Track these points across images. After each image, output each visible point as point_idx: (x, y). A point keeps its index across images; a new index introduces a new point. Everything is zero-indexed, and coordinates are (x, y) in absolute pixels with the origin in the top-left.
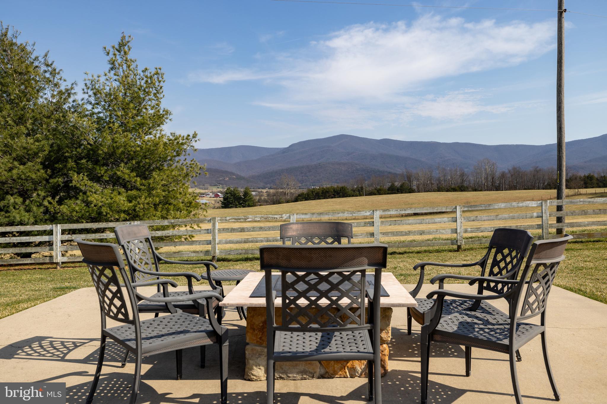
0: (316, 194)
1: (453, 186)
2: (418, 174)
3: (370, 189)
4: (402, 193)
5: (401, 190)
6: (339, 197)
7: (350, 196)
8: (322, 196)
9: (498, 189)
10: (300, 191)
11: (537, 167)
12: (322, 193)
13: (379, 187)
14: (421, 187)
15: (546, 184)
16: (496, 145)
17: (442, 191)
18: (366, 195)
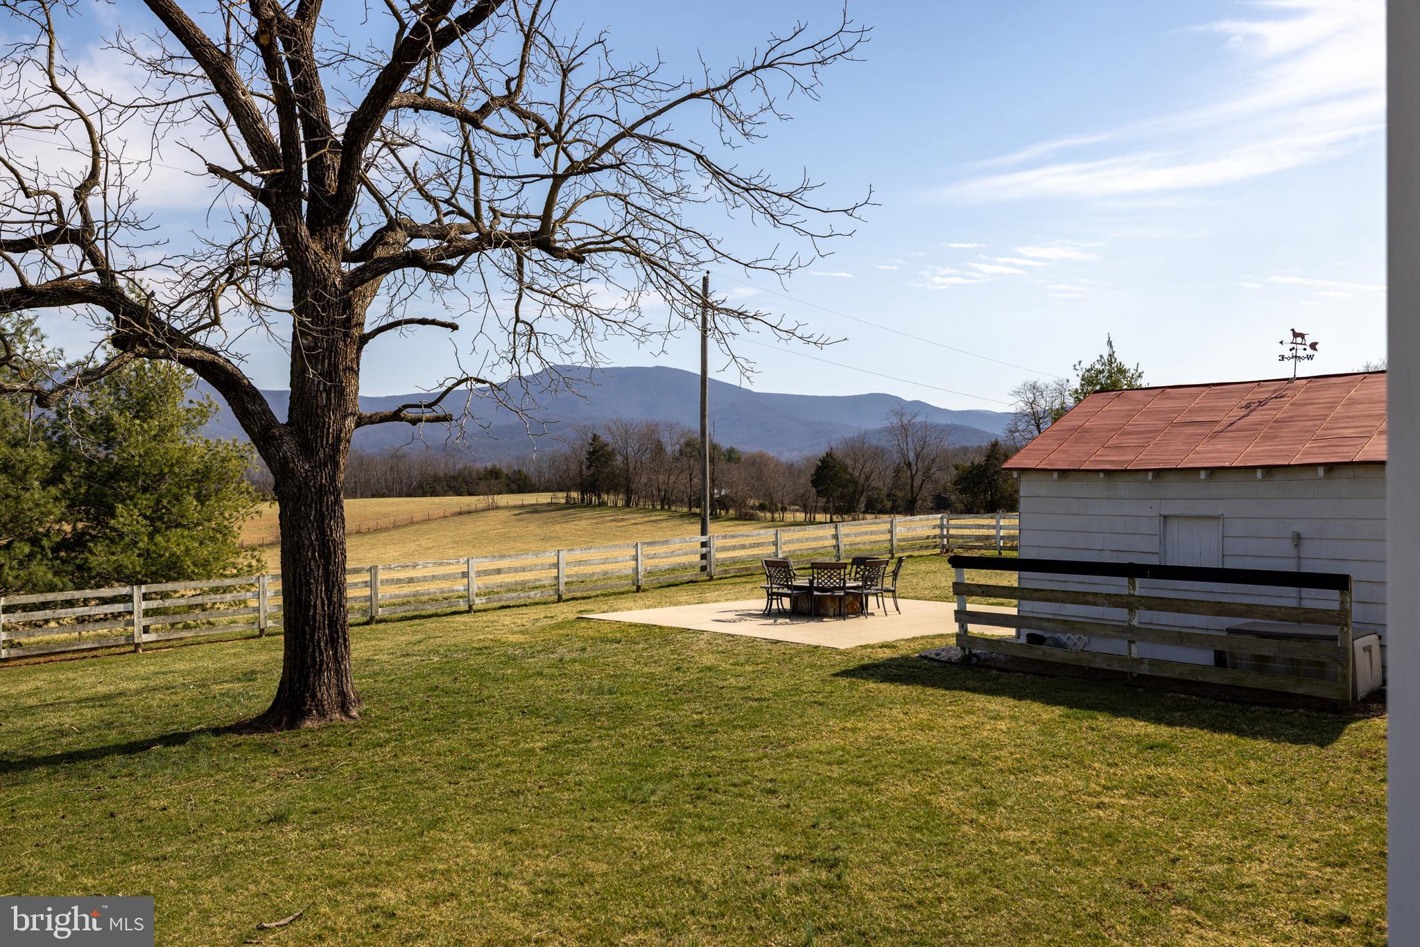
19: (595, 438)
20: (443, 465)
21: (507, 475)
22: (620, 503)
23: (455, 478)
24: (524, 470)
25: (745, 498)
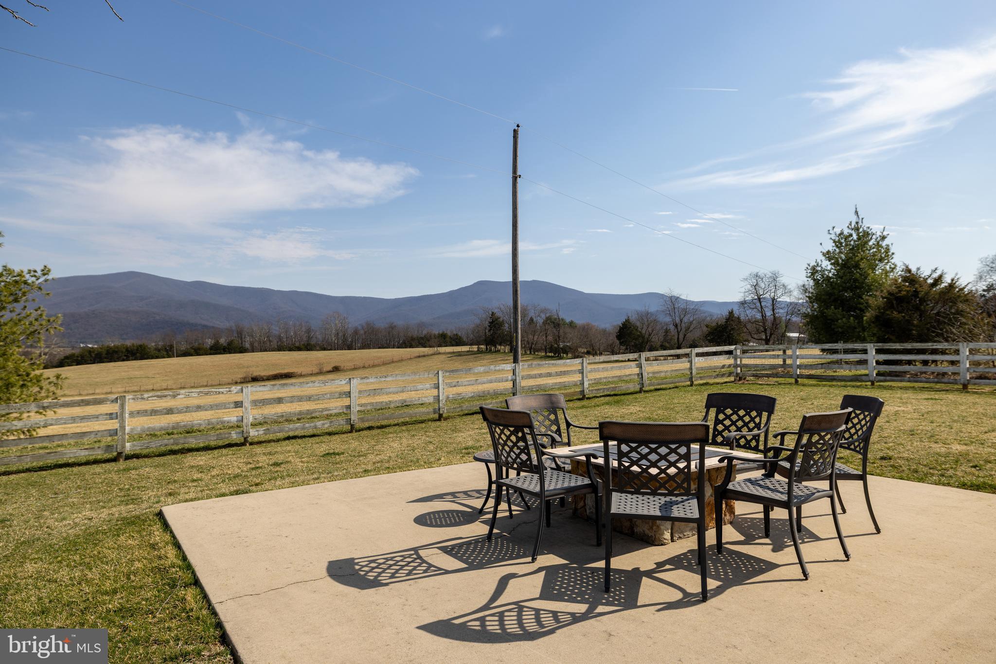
0: (97, 355)
1: (297, 344)
2: (252, 329)
3: (183, 347)
4: (230, 353)
5: (228, 349)
6: (136, 359)
7: (152, 358)
8: (106, 358)
9: (350, 348)
10: (69, 351)
11: (393, 323)
12: (107, 354)
13: (196, 345)
14: (256, 344)
15: (401, 342)
16: (341, 296)
17: (284, 351)
18: (177, 356)
19: (493, 314)
20: (416, 332)
21: (450, 337)
22: (507, 351)
23: (422, 338)
24: (460, 334)
25: (577, 347)
